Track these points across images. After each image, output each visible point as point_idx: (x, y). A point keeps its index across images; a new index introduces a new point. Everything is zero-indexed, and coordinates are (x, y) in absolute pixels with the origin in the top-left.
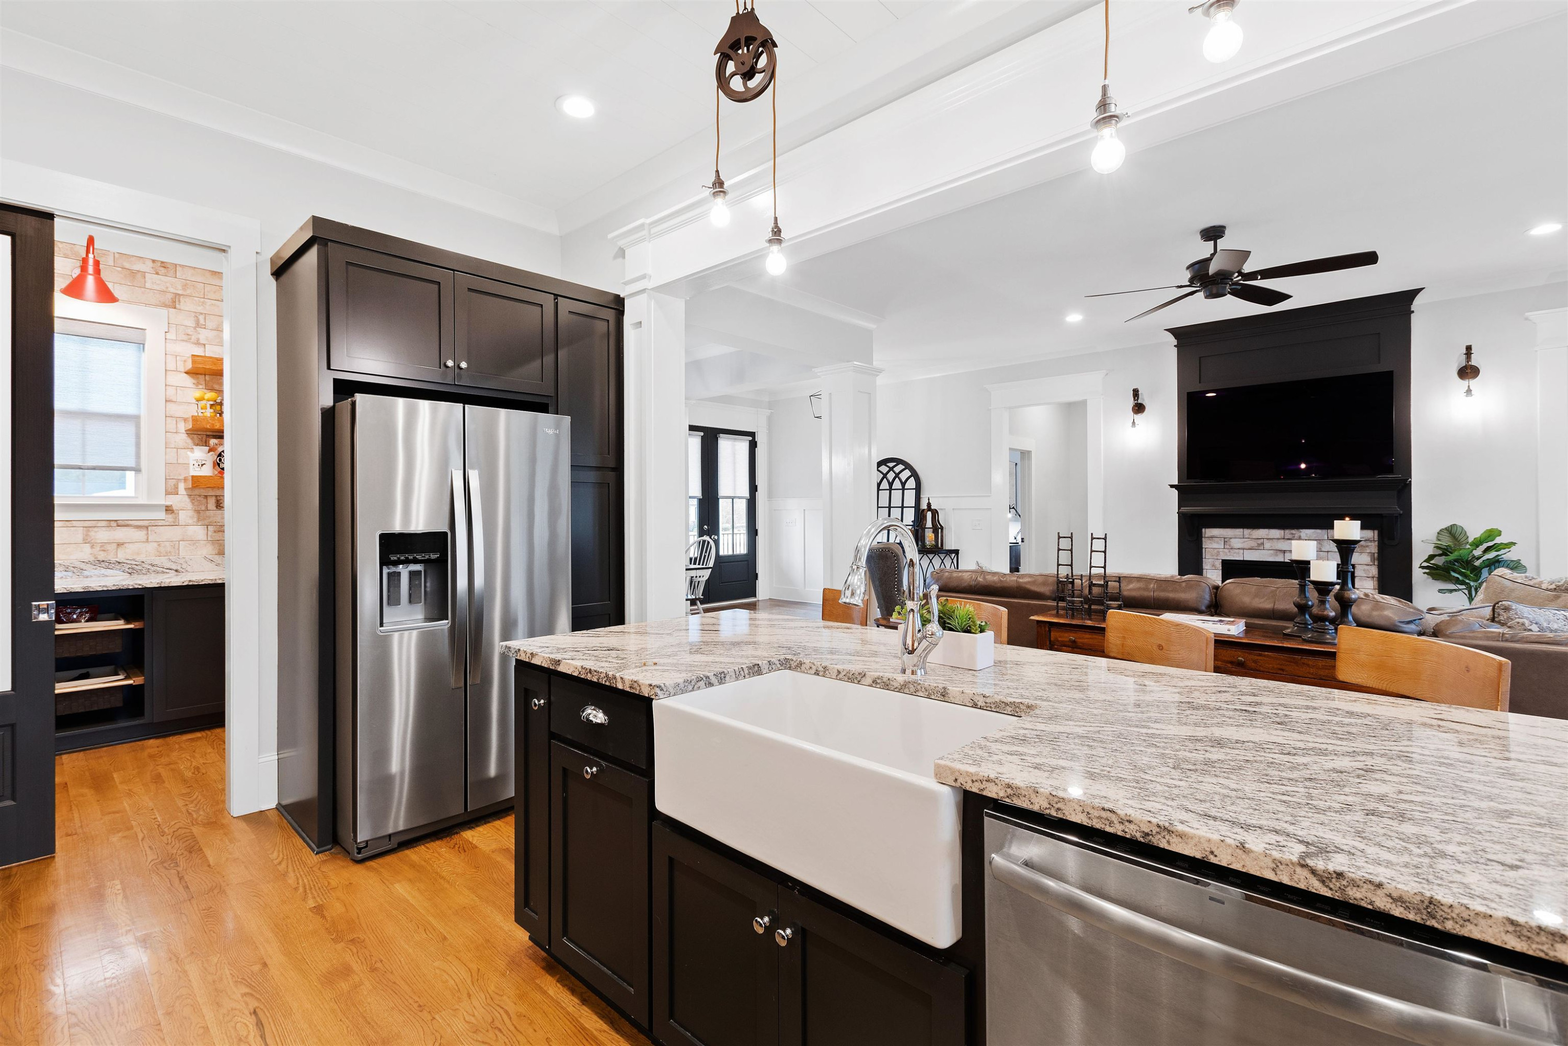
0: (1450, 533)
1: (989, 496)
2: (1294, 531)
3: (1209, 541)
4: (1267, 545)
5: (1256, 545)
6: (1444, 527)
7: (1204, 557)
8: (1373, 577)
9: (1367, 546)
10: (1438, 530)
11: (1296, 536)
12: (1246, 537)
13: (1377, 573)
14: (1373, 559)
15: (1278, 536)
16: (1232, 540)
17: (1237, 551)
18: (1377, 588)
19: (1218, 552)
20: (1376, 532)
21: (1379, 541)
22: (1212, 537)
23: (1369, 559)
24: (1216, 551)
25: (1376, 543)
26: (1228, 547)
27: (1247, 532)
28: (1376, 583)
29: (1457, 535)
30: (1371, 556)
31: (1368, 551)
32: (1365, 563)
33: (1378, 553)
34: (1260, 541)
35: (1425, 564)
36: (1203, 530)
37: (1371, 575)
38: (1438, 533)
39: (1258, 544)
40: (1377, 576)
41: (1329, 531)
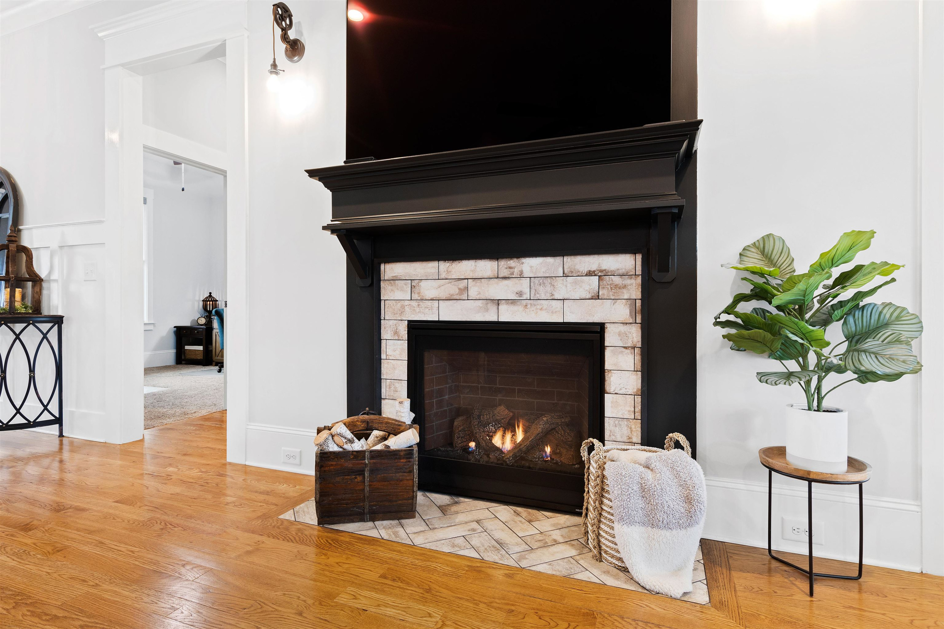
0: (763, 252)
1: (100, 222)
2: (512, 263)
3: (390, 288)
4: (473, 291)
5: (457, 291)
6: (749, 242)
7: (382, 318)
8: (634, 348)
9: (625, 287)
10: (740, 250)
11: (516, 271)
12: (443, 276)
13: (639, 339)
14: (634, 313)
15: (489, 274)
16: (423, 284)
17: (429, 303)
18: (639, 367)
19: (403, 307)
20: (639, 257)
21: (643, 275)
22: (394, 279)
23: (627, 311)
24: (399, 305)
25: (639, 280)
26: (415, 296)
27: (444, 266)
28: (638, 358)
29: (775, 256)
30: (631, 305)
31: (626, 297)
32: (622, 319)
33: (642, 299)
34: (463, 284)
35: (724, 317)
36: (382, 266)
37: (629, 344)
38: (740, 254)
39: (460, 289)
40: (639, 345)
41: (565, 258)
